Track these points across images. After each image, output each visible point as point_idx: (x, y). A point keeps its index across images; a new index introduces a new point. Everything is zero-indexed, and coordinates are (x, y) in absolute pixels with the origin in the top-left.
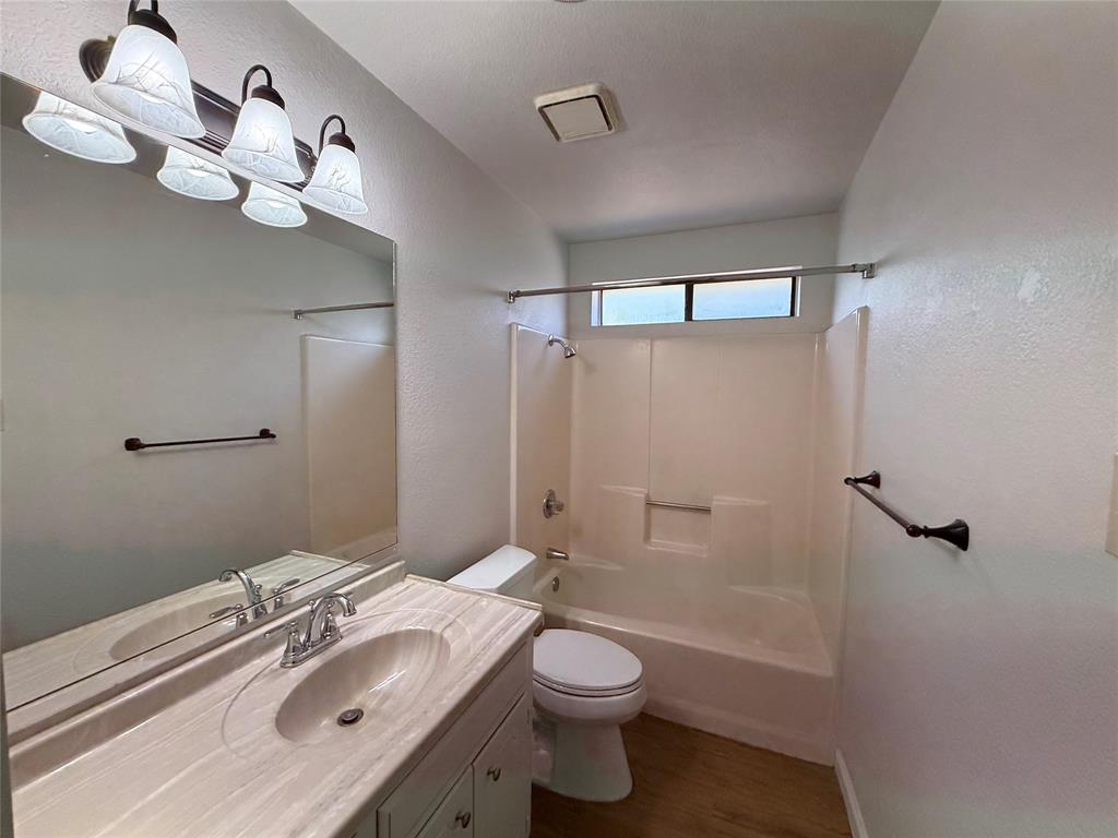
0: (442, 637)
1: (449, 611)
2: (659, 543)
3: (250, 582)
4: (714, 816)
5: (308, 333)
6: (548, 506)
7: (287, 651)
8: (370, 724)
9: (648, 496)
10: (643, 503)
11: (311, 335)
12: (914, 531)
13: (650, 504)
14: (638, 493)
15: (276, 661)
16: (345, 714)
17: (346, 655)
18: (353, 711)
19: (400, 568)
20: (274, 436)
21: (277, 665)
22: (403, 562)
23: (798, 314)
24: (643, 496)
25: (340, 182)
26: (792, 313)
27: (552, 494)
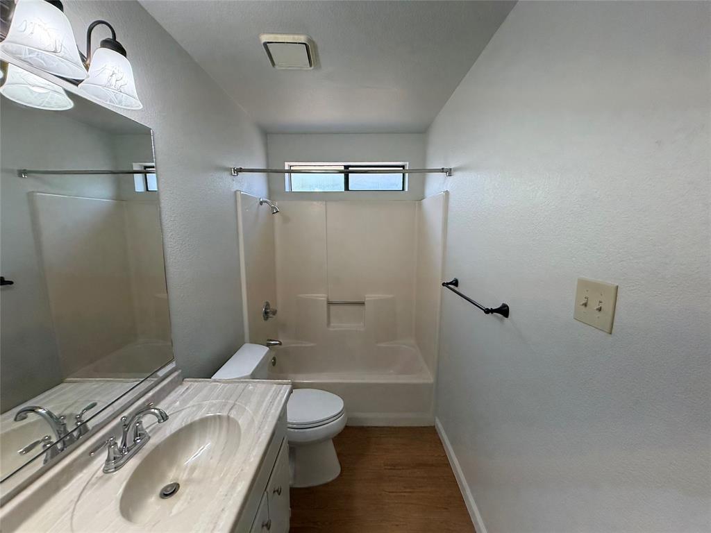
0: (228, 417)
1: (228, 399)
2: (337, 326)
3: (49, 413)
4: (385, 469)
5: (36, 190)
6: (266, 313)
7: (108, 460)
8: (187, 491)
9: (328, 299)
10: (326, 303)
11: (39, 192)
12: (487, 311)
13: (330, 303)
14: (322, 297)
15: (98, 470)
16: (165, 489)
17: (157, 449)
18: (171, 485)
19: (178, 376)
20: (11, 283)
21: (100, 473)
22: (180, 371)
23: (406, 189)
24: (325, 299)
25: (119, 83)
26: (403, 189)
27: (268, 304)
